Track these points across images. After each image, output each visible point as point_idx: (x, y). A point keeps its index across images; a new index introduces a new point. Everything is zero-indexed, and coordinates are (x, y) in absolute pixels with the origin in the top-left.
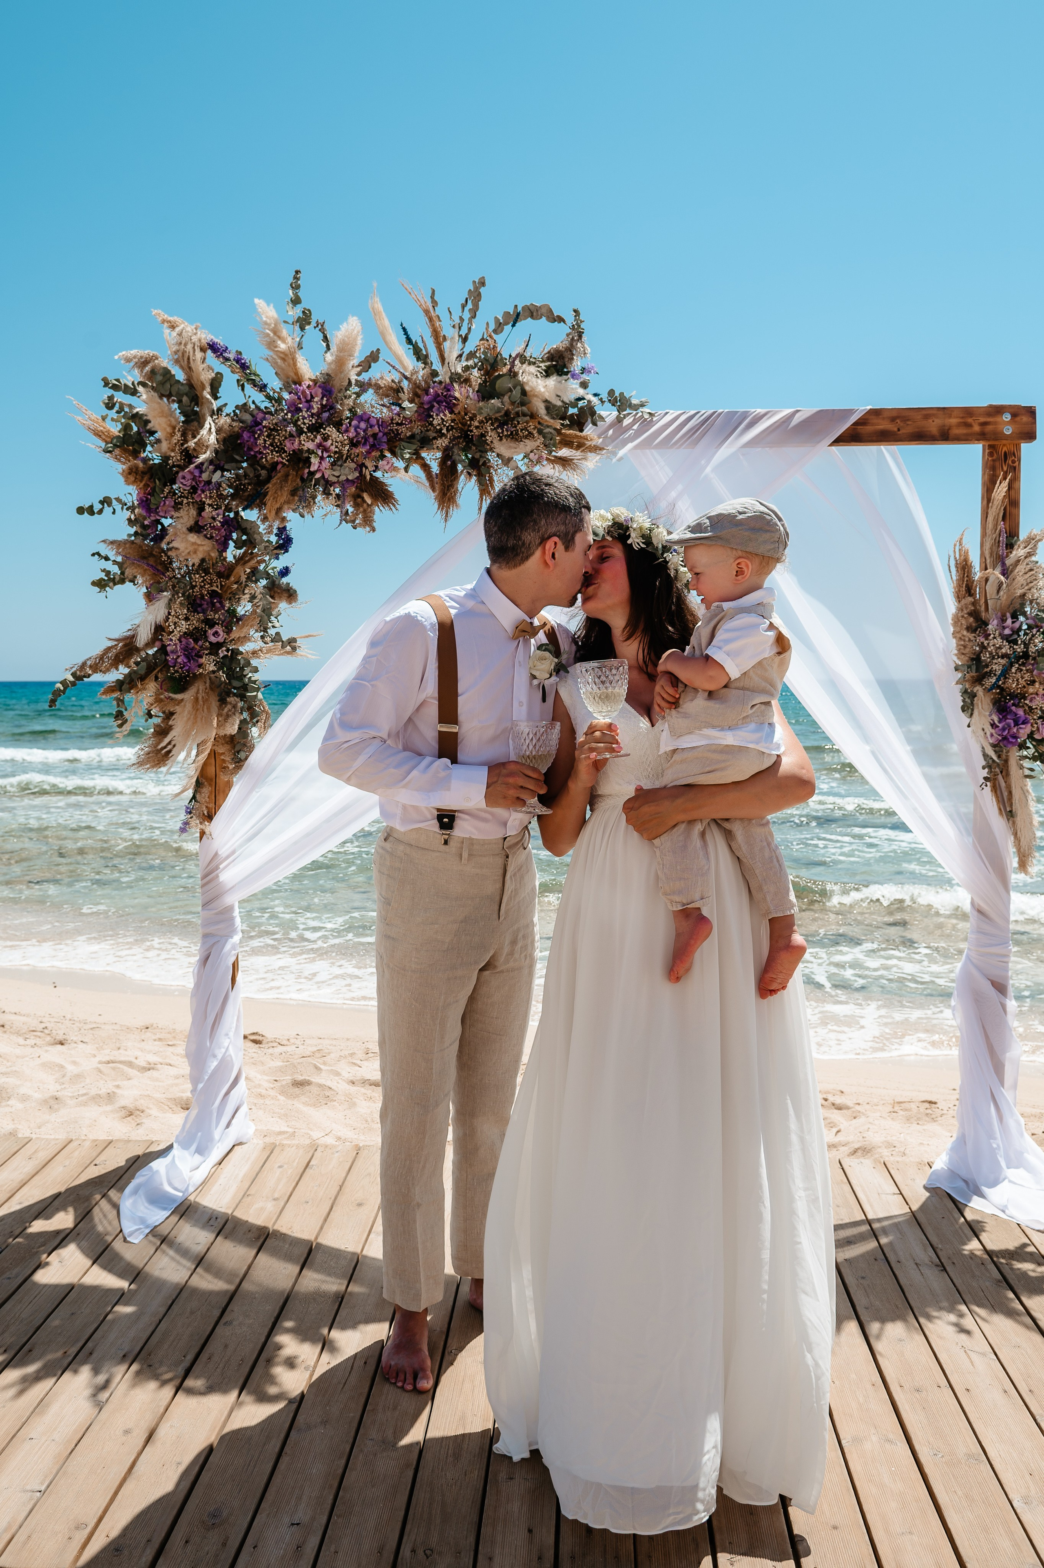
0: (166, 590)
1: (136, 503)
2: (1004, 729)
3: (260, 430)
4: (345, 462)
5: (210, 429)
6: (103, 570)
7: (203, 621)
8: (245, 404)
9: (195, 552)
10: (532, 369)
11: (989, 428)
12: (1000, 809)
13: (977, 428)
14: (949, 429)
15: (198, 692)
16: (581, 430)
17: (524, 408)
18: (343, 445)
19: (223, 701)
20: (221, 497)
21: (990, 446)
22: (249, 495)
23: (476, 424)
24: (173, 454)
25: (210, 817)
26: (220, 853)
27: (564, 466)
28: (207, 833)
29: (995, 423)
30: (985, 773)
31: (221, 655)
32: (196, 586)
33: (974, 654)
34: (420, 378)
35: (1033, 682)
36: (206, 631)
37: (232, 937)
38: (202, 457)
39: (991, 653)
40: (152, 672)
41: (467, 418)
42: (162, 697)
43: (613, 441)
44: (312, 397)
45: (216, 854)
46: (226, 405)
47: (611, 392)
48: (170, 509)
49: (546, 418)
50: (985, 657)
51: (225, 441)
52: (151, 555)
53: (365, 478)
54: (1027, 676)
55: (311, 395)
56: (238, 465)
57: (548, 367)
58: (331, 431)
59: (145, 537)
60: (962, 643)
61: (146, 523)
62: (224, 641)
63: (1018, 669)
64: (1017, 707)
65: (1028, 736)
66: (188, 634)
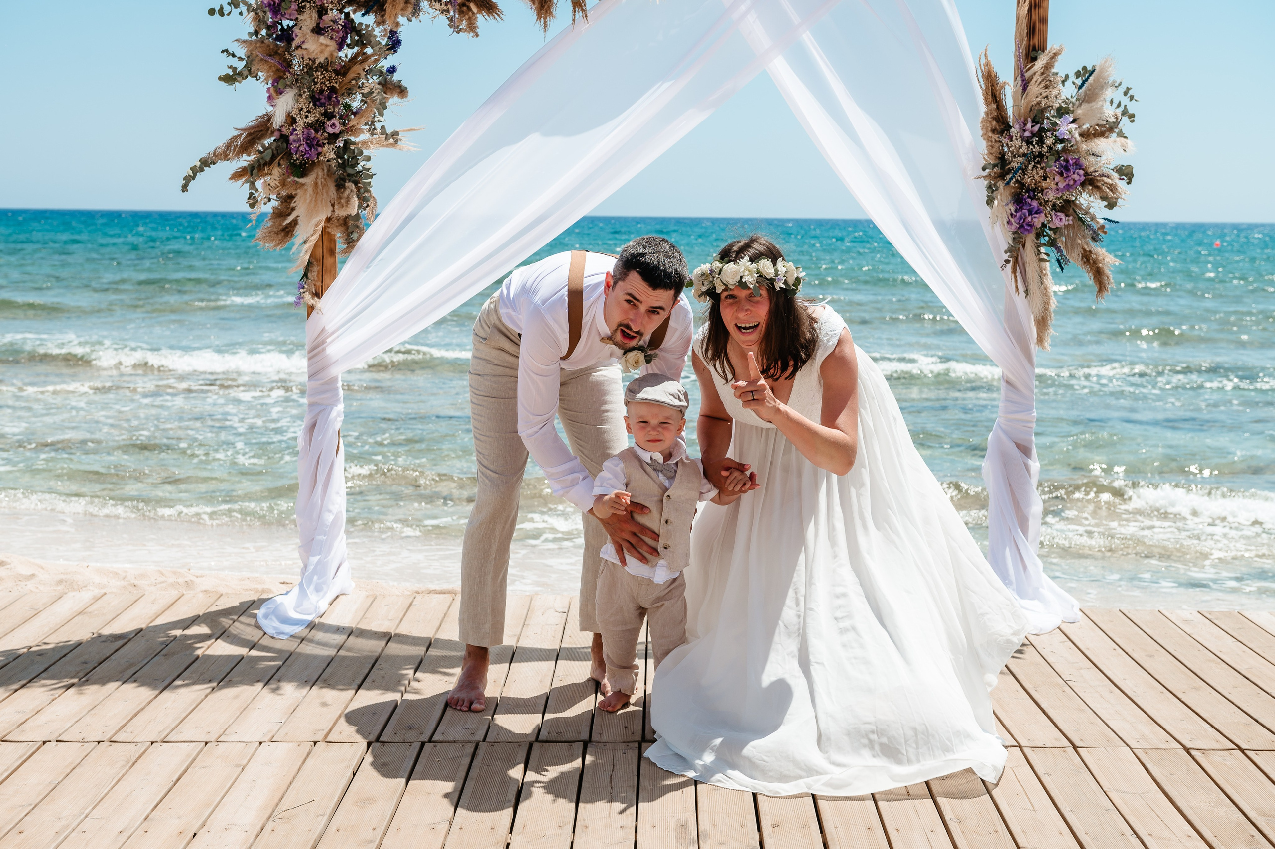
0: (291, 86)
1: (262, 6)
2: (1020, 218)
6: (230, 67)
7: (322, 114)
9: (321, 52)
12: (1017, 287)
15: (317, 178)
19: (340, 186)
20: (339, 2)
22: (365, 1)
25: (318, 295)
26: (327, 327)
28: (316, 308)
30: (1006, 257)
31: (338, 145)
32: (317, 82)
33: (1000, 153)
35: (1045, 178)
36: (325, 123)
37: (336, 406)
39: (1012, 153)
40: (276, 159)
42: (286, 180)
45: (324, 329)
48: (294, 12)
50: (1008, 156)
52: (276, 53)
54: (1041, 173)
60: (990, 144)
61: (269, 23)
62: (340, 133)
63: (1035, 166)
64: (1032, 199)
65: (1044, 225)
66: (309, 126)
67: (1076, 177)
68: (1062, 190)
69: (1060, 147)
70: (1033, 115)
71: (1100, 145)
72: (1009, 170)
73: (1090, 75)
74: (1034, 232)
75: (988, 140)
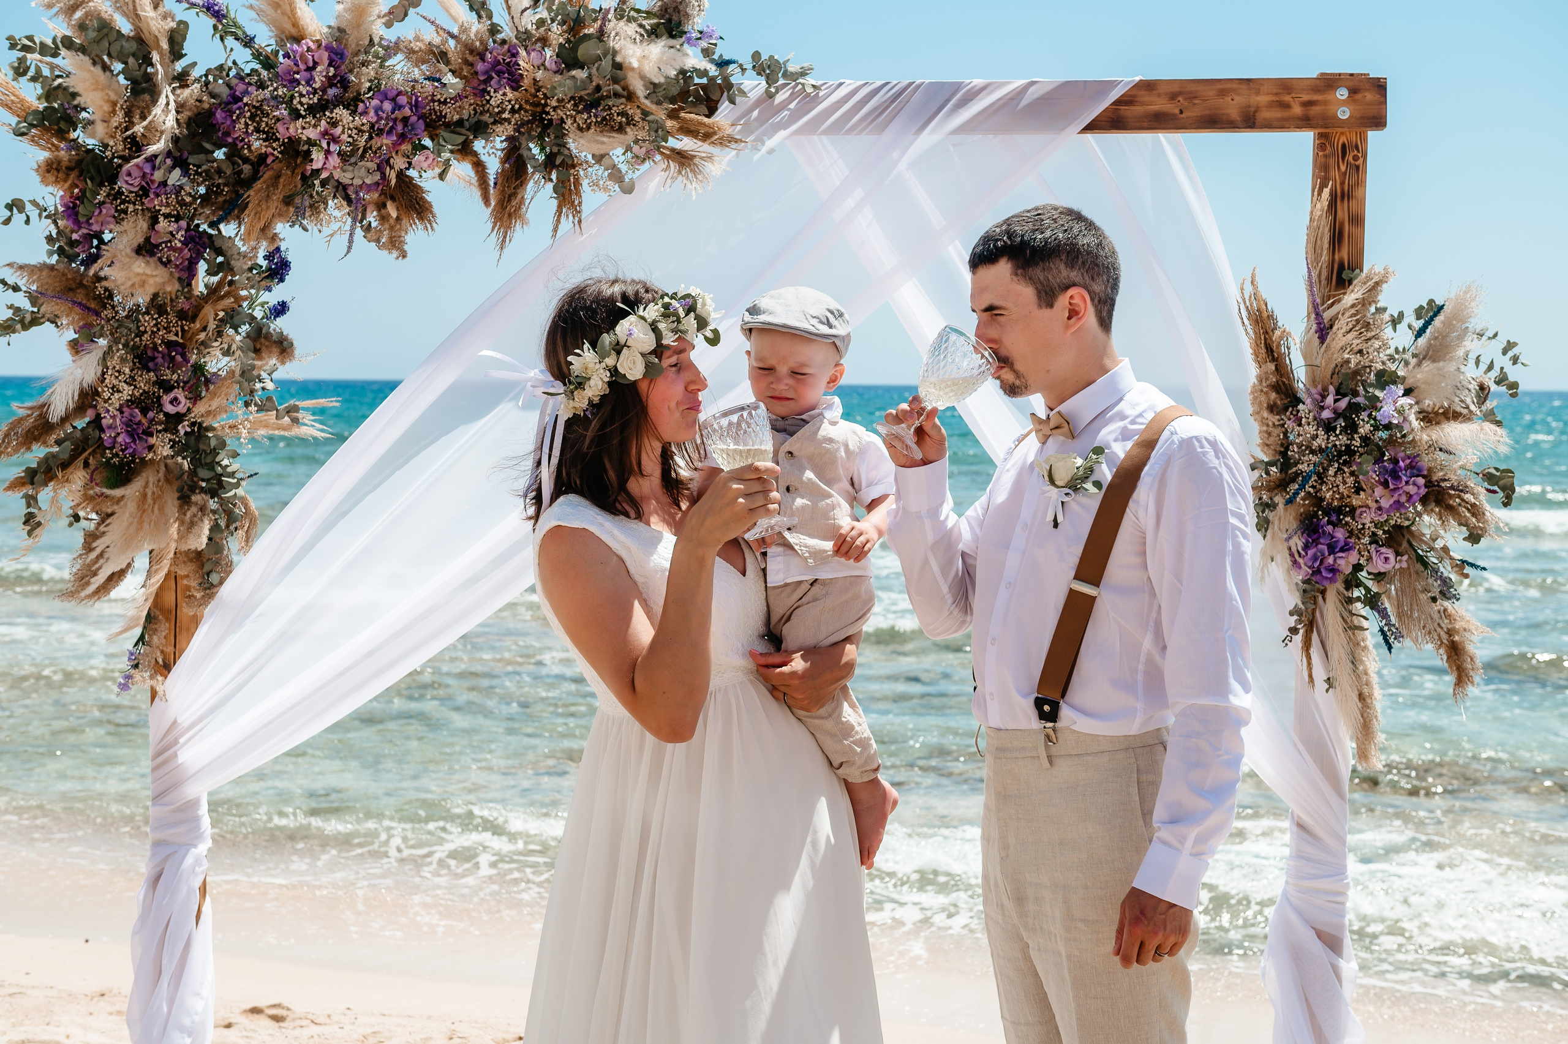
0: (101, 336)
1: (61, 209)
2: (1315, 558)
3: (239, 108)
4: (362, 157)
5: (168, 104)
6: (11, 307)
7: (155, 383)
8: (221, 68)
9: (143, 284)
10: (631, 29)
11: (1316, 110)
12: (1310, 676)
13: (1297, 110)
14: (1256, 112)
15: (146, 486)
16: (712, 111)
17: (618, 88)
18: (360, 131)
19: (184, 500)
20: (182, 203)
21: (1321, 136)
22: (225, 201)
23: (554, 103)
24: (111, 143)
25: (166, 667)
26: (179, 721)
27: (682, 165)
28: (160, 693)
29: (1325, 103)
30: (1292, 621)
31: (182, 432)
32: (145, 332)
33: (1282, 445)
34: (473, 37)
35: (1358, 489)
36: (159, 398)
37: (195, 846)
38: (153, 149)
39: (1300, 446)
40: (80, 454)
41: (540, 95)
42: (91, 492)
43: (762, 125)
44: (315, 64)
45: (175, 722)
46: (194, 64)
47: (756, 56)
48: (109, 219)
49: (647, 102)
50: (1293, 452)
51: (190, 122)
52: (80, 285)
53: (389, 181)
54: (1350, 480)
55: (314, 61)
56: (209, 157)
57: (658, 24)
58: (341, 113)
59: (72, 258)
60: (1265, 428)
61: (75, 236)
62: (187, 412)
63: (1339, 469)
64: (1334, 525)
65: (1358, 568)
66: (132, 402)
67: (1411, 489)
68: (1388, 511)
69: (1384, 434)
70: (1336, 382)
71: (1453, 433)
72: (1297, 474)
73: (1435, 315)
74: (1340, 578)
75: (1263, 422)
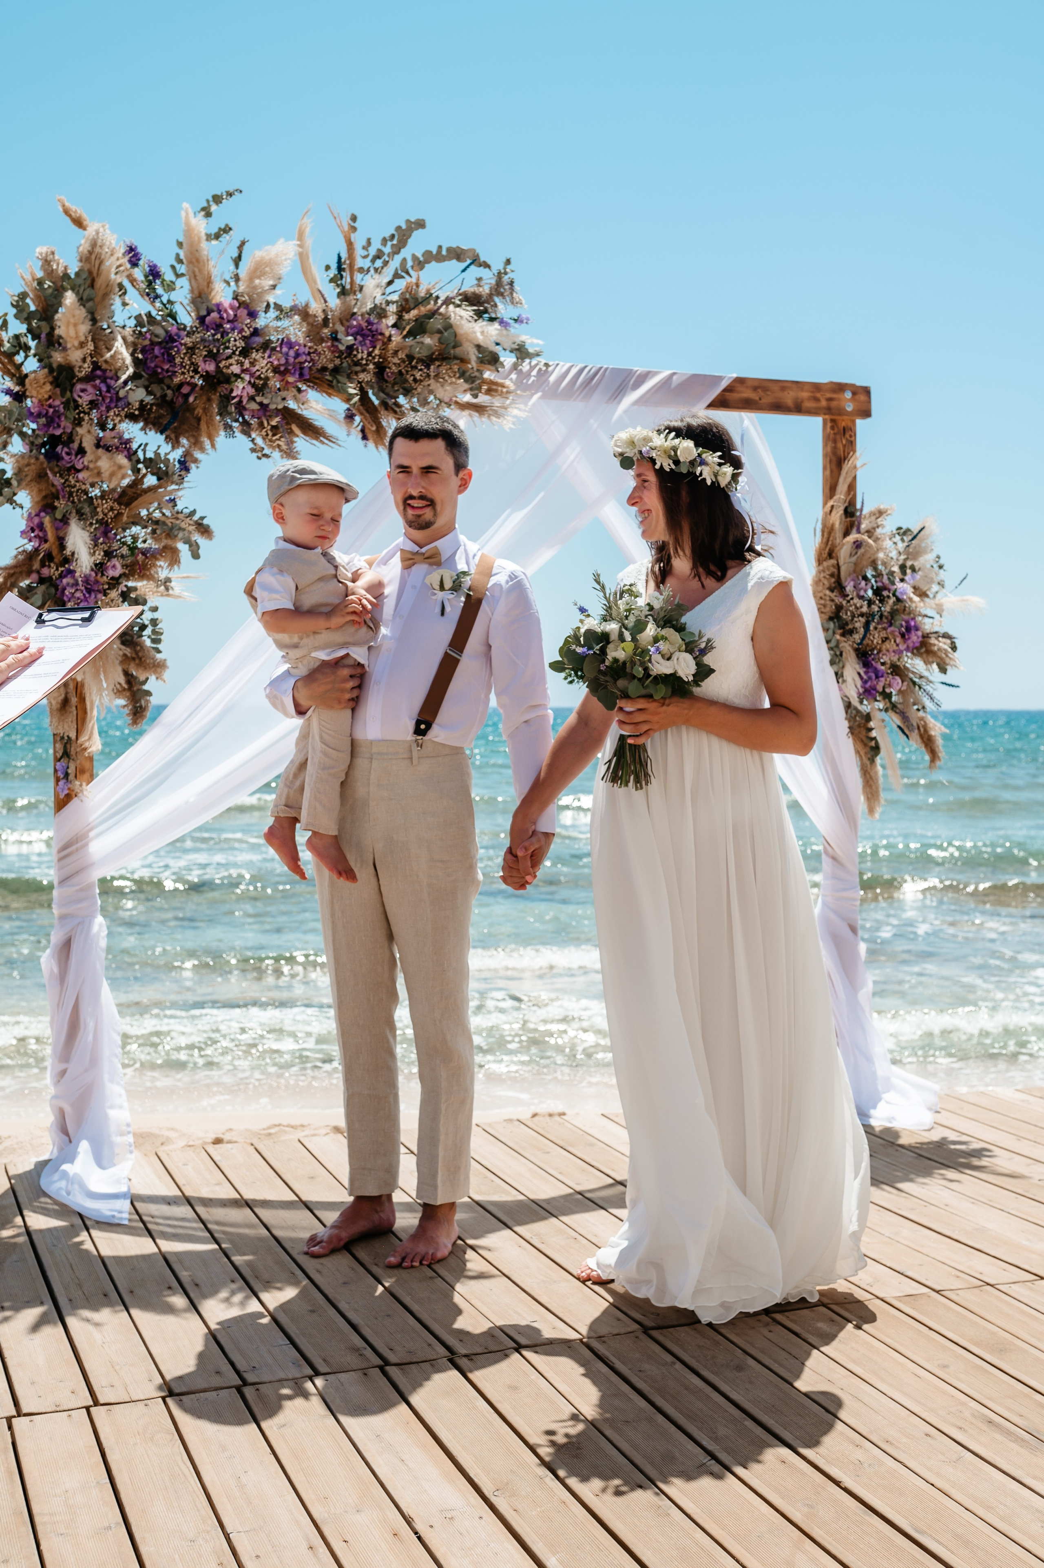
2: (866, 681)
3: (176, 347)
10: (461, 312)
11: (832, 404)
13: (824, 403)
14: (801, 403)
17: (456, 351)
18: (267, 371)
24: (83, 365)
26: (90, 820)
29: (839, 399)
33: (834, 613)
39: (852, 612)
44: (235, 317)
45: (85, 822)
50: (845, 615)
54: (883, 633)
55: (235, 315)
57: (477, 311)
58: (260, 356)
60: (823, 602)
62: (120, 576)
63: (876, 628)
64: (875, 661)
67: (915, 638)
75: (822, 597)
